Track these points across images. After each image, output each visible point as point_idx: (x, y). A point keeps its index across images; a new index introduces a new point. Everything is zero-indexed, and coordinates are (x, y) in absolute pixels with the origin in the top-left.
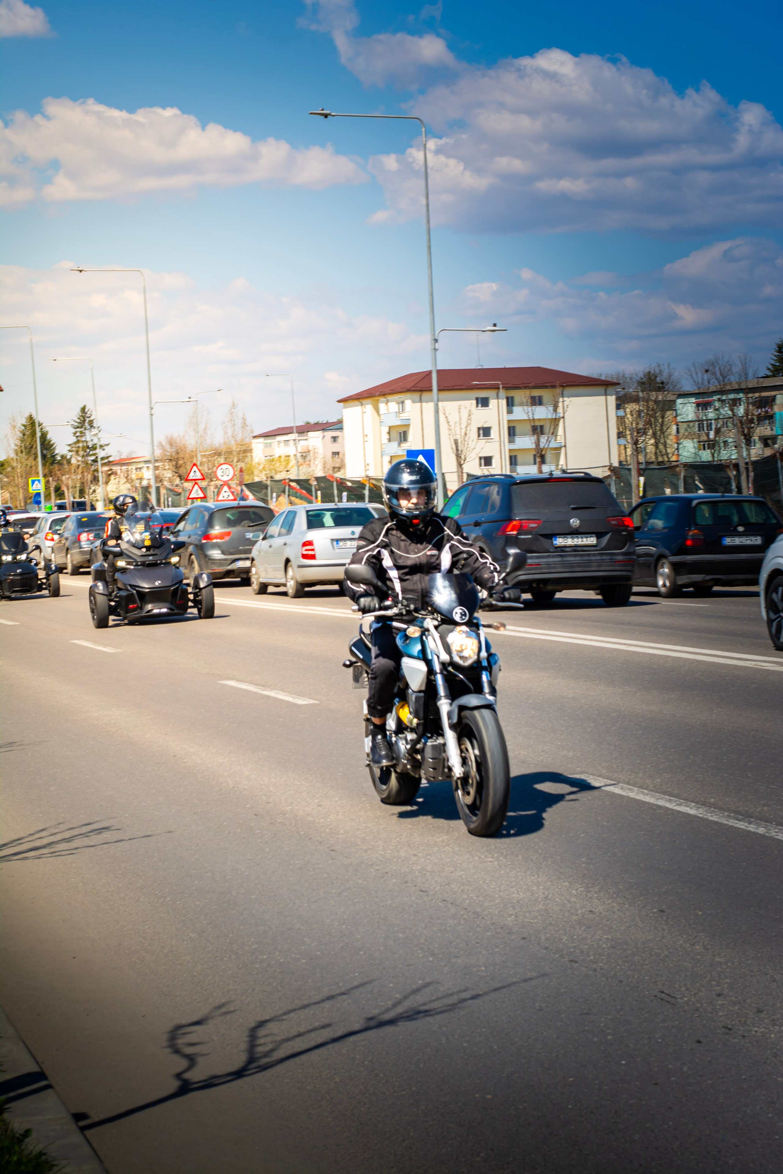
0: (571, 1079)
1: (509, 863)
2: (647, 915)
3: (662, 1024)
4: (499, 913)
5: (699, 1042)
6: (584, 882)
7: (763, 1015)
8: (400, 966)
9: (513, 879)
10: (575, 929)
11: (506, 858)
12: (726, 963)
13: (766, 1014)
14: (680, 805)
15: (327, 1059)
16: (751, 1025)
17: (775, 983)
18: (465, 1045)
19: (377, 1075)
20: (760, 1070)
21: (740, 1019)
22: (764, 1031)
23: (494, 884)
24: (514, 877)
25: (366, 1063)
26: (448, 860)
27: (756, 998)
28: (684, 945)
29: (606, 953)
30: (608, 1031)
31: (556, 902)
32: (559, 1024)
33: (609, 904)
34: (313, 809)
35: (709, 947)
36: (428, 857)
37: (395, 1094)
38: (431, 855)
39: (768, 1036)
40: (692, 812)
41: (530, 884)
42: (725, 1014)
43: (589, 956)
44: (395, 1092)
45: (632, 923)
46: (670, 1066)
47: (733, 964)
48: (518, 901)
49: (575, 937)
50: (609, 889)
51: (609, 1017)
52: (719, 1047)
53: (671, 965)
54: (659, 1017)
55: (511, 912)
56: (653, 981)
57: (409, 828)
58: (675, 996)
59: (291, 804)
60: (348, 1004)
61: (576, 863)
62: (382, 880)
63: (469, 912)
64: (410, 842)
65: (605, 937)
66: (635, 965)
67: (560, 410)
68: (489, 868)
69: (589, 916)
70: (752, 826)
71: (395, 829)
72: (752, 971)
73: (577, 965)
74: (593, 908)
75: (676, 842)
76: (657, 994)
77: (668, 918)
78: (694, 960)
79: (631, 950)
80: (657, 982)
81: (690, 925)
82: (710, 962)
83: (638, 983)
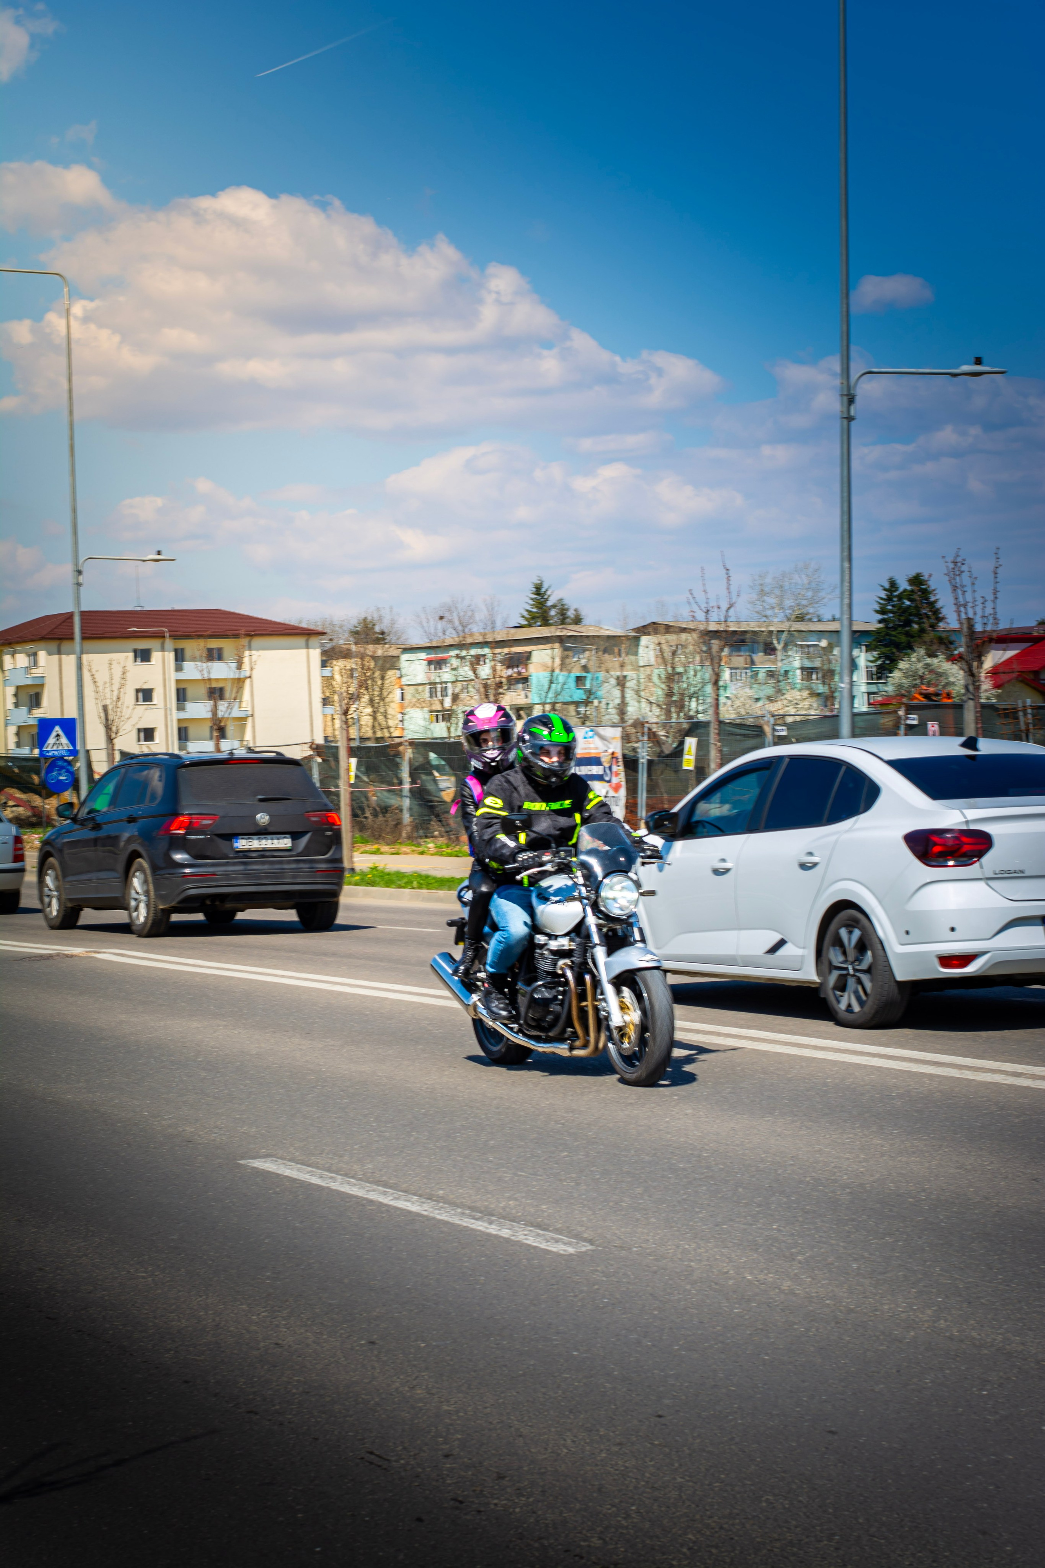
1: (168, 1279)
2: (352, 1349)
3: (370, 1497)
4: (154, 1347)
5: (419, 1520)
6: (269, 1304)
7: (505, 1482)
10: (257, 1368)
11: (163, 1273)
12: (457, 1412)
13: (510, 1480)
14: (400, 1198)
16: (489, 1496)
17: (521, 1439)
18: (105, 1528)
20: (501, 1557)
21: (474, 1488)
22: (506, 1504)
23: (147, 1307)
24: (175, 1299)
26: (86, 1275)
27: (496, 1460)
28: (401, 1389)
29: (296, 1401)
30: (298, 1507)
31: (229, 1332)
32: (232, 1498)
33: (302, 1333)
35: (434, 1391)
36: (59, 1272)
38: (61, 1270)
39: (511, 1510)
40: (414, 1208)
42: (454, 1481)
43: (274, 1406)
45: (332, 1360)
46: (381, 1554)
47: (466, 1414)
48: (178, 1331)
49: (256, 1379)
50: (302, 1313)
51: (301, 1488)
52: (447, 1526)
53: (384, 1416)
54: (367, 1486)
55: (169, 1346)
56: (359, 1437)
58: (389, 1458)
61: (258, 1278)
63: (112, 1346)
64: (33, 1251)
65: (296, 1379)
66: (336, 1417)
67: (246, 667)
69: (275, 1351)
70: (493, 1226)
72: (491, 1423)
73: (258, 1417)
74: (280, 1339)
75: (390, 1249)
76: (362, 1456)
77: (379, 1352)
78: (414, 1408)
79: (329, 1396)
80: (364, 1439)
81: (409, 1361)
82: (434, 1411)
83: (339, 1441)
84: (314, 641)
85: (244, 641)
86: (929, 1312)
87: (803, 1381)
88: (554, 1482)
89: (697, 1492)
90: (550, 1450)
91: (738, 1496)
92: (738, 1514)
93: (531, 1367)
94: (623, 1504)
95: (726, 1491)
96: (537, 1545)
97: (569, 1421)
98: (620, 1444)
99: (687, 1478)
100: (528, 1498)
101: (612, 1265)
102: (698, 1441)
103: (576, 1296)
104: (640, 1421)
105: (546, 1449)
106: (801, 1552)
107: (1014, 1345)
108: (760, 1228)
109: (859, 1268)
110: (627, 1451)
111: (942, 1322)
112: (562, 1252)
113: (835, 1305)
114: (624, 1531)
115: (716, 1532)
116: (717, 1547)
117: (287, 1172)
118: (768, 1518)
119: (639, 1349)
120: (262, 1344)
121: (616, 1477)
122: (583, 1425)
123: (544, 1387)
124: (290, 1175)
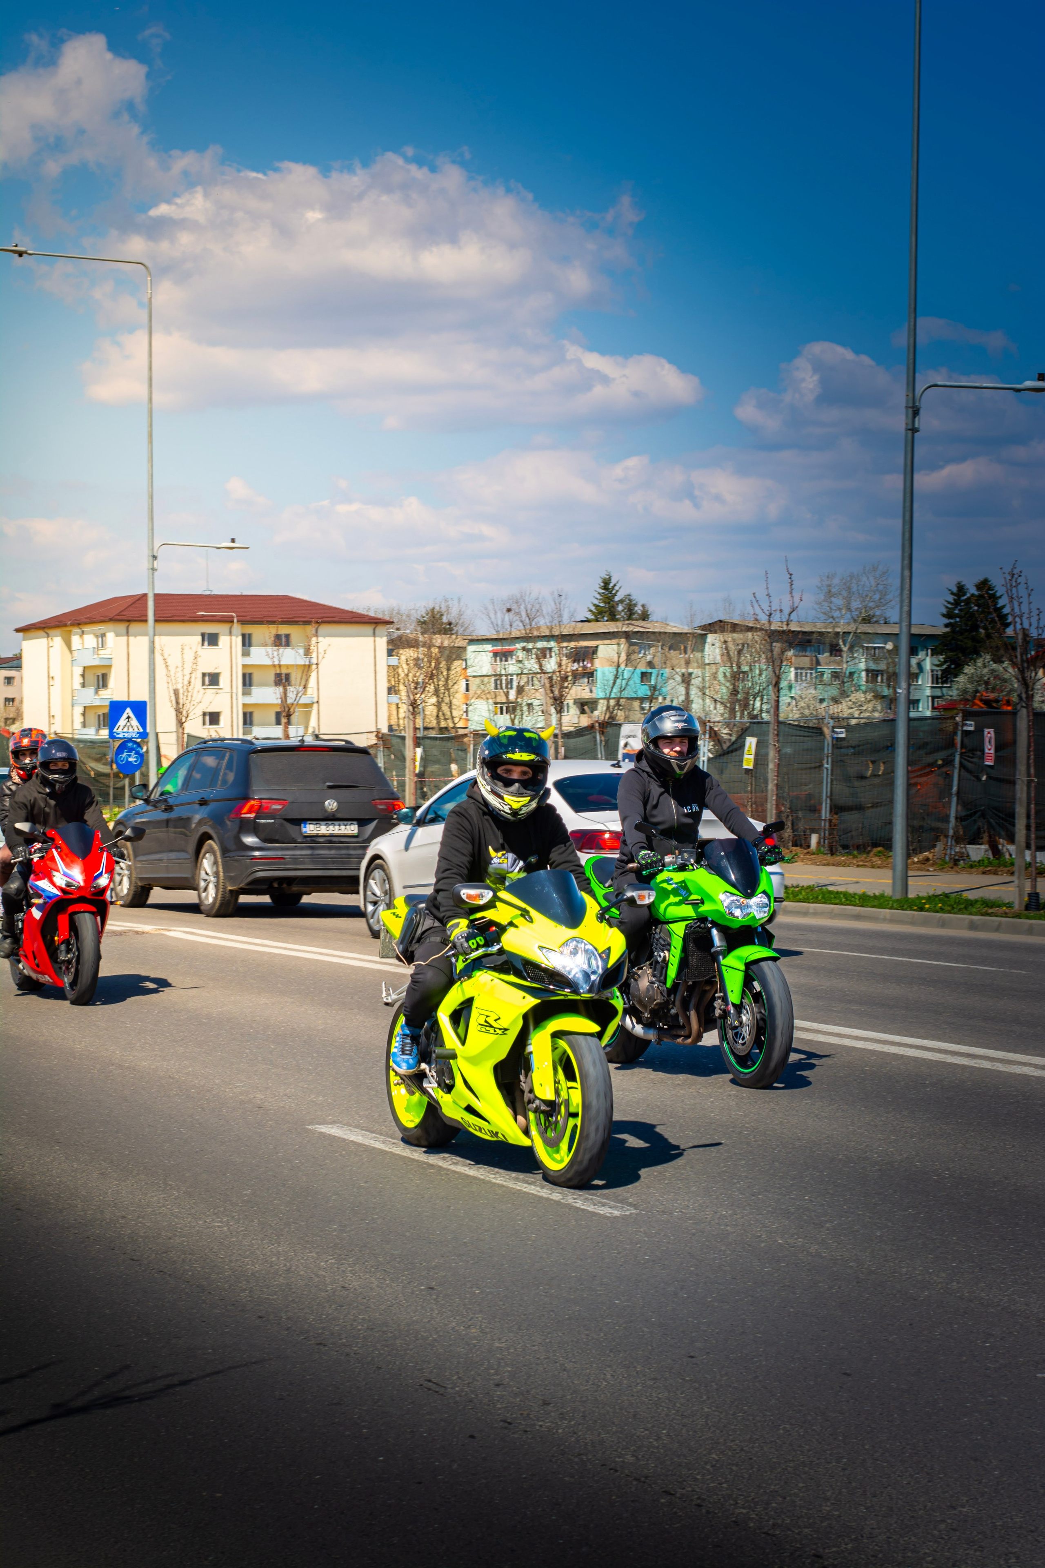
0: (318, 1477)
1: (242, 1229)
2: (412, 1293)
3: (428, 1417)
4: (230, 1287)
5: (472, 1437)
6: (336, 1253)
7: (549, 1408)
8: (108, 1346)
9: (248, 1248)
10: (325, 1307)
11: (238, 1223)
12: (508, 1349)
13: (554, 1406)
16: (534, 1418)
17: (565, 1372)
18: (189, 1437)
20: (544, 1469)
21: (521, 1412)
22: (550, 1426)
23: (223, 1253)
24: (249, 1246)
26: (166, 1224)
27: (542, 1389)
28: (457, 1328)
29: (361, 1335)
30: (363, 1424)
31: (300, 1275)
32: (304, 1415)
33: (366, 1279)
35: (487, 1330)
36: (141, 1220)
38: (143, 1218)
39: (554, 1431)
42: (504, 1406)
43: (341, 1339)
45: (394, 1302)
46: (437, 1464)
47: (516, 1350)
48: (253, 1274)
49: (324, 1317)
50: (367, 1261)
51: (365, 1408)
52: (496, 1443)
53: (441, 1350)
54: (425, 1408)
55: (244, 1287)
56: (418, 1368)
58: (445, 1385)
60: (45, 1389)
61: (326, 1230)
62: (83, 1246)
63: (192, 1285)
64: (116, 1201)
65: (361, 1317)
66: (397, 1350)
67: (313, 653)
68: (217, 1234)
69: (342, 1293)
70: (545, 1190)
72: (538, 1359)
73: (327, 1348)
74: (346, 1283)
75: (449, 1207)
76: (421, 1383)
77: (438, 1296)
78: (469, 1345)
79: (391, 1333)
80: (423, 1369)
81: (465, 1305)
82: (486, 1348)
83: (400, 1371)
84: (381, 629)
85: (310, 629)
86: (944, 1275)
87: (824, 1331)
88: (594, 1409)
89: (722, 1420)
90: (591, 1383)
91: (759, 1424)
92: (757, 1439)
93: (576, 1313)
94: (655, 1428)
95: (748, 1420)
96: (576, 1460)
97: (609, 1359)
98: (655, 1379)
99: (714, 1409)
100: (570, 1421)
101: (654, 1227)
102: (725, 1378)
103: (619, 1253)
104: (674, 1360)
105: (587, 1381)
106: (811, 1471)
107: (1018, 1305)
108: (793, 1199)
109: (881, 1236)
110: (661, 1385)
111: (955, 1284)
112: (608, 1214)
113: (857, 1267)
114: (655, 1451)
115: (737, 1453)
116: (737, 1465)
117: (353, 1138)
118: (784, 1443)
119: (675, 1300)
120: (330, 1287)
121: (650, 1406)
122: (621, 1362)
123: (587, 1330)
124: (355, 1140)
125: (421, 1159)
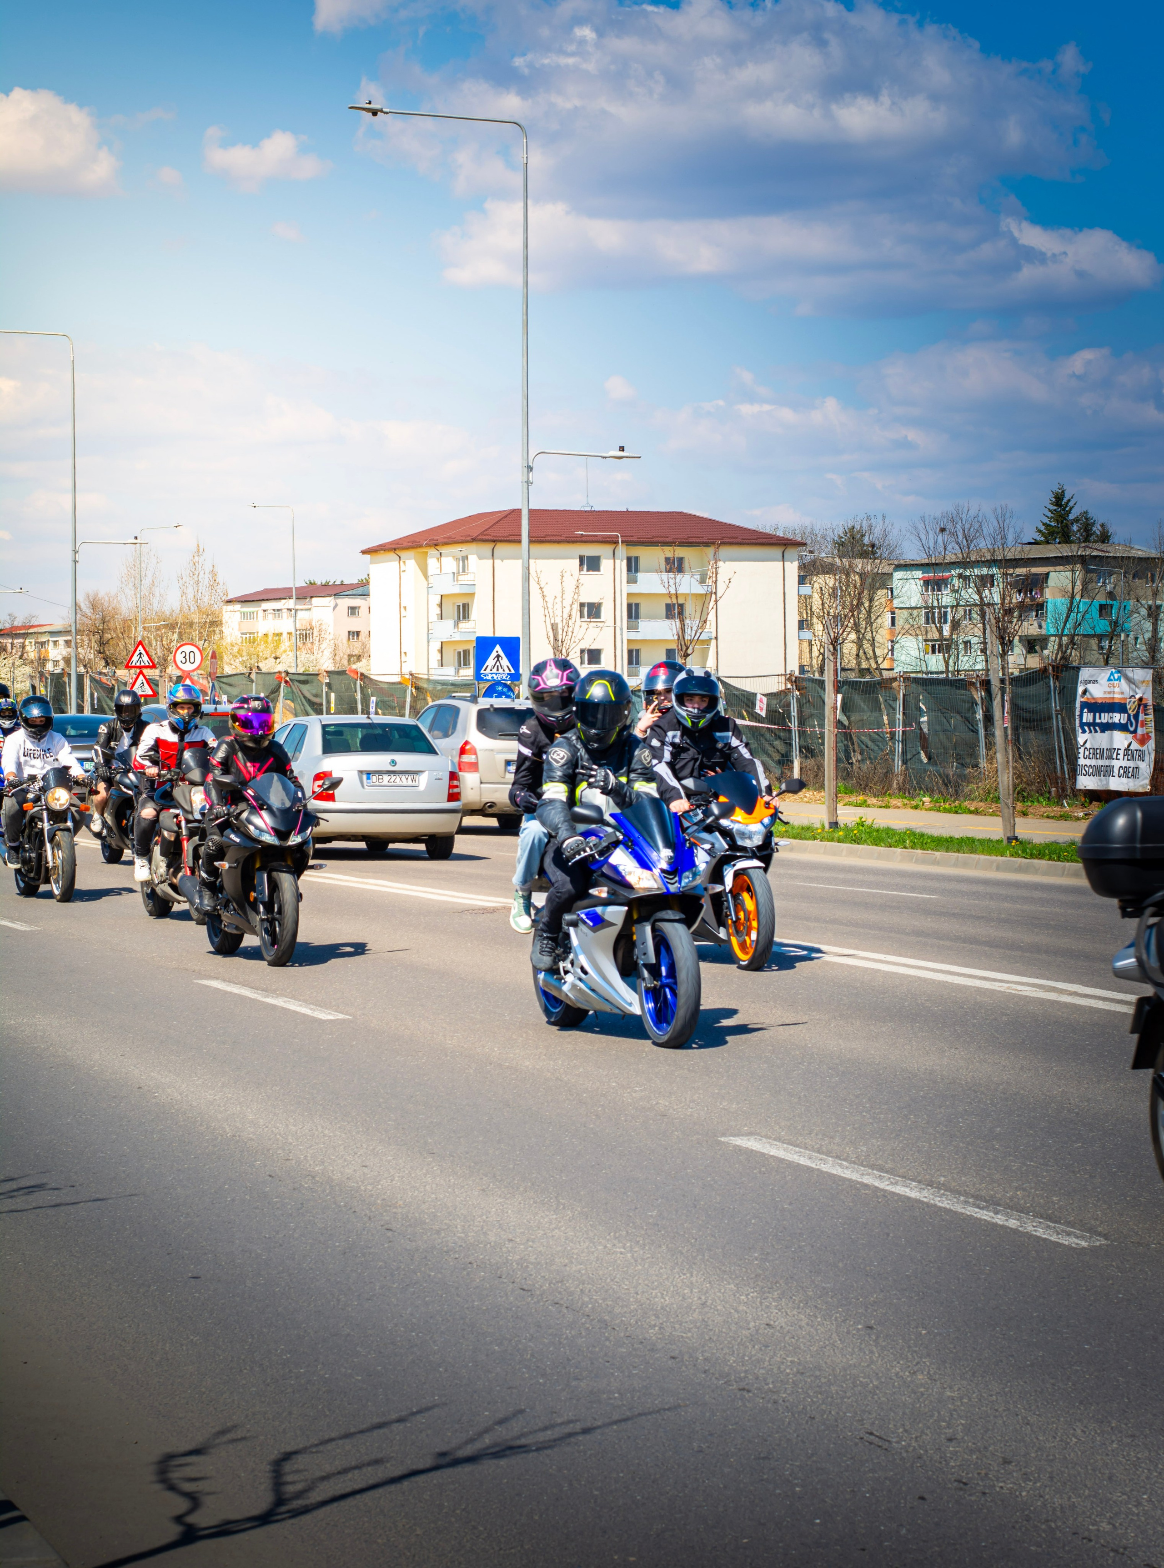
0: (745, 1541)
1: (649, 1255)
2: (848, 1332)
3: (871, 1475)
4: (637, 1322)
5: (922, 1498)
6: (757, 1285)
7: (1010, 1467)
8: (498, 1388)
9: (655, 1278)
10: (747, 1347)
11: (643, 1249)
12: (961, 1398)
13: (1016, 1465)
14: (896, 1183)
15: (403, 1505)
16: (993, 1479)
17: (1027, 1427)
18: (596, 1493)
19: (475, 1528)
20: (1006, 1536)
21: (978, 1471)
22: (1011, 1488)
23: (627, 1283)
24: (656, 1275)
25: (458, 1512)
26: (559, 1248)
27: (1001, 1445)
28: (901, 1374)
29: (790, 1380)
30: (795, 1481)
31: (717, 1310)
32: (726, 1470)
33: (793, 1316)
34: (355, 1170)
35: (936, 1377)
36: (530, 1243)
37: (502, 1552)
38: (533, 1242)
39: (1017, 1493)
40: (914, 1194)
41: (680, 1285)
42: (958, 1464)
43: (767, 1384)
44: (501, 1549)
45: (827, 1343)
46: (882, 1528)
47: (970, 1400)
48: (662, 1308)
49: (747, 1358)
50: (793, 1295)
51: (797, 1464)
52: (950, 1505)
53: (883, 1399)
54: (866, 1465)
55: (653, 1323)
56: (856, 1418)
57: (500, 1203)
58: (889, 1439)
59: (323, 1162)
60: (427, 1435)
61: (745, 1259)
62: (465, 1273)
63: (592, 1320)
65: (789, 1359)
66: (832, 1397)
67: (710, 580)
68: (619, 1262)
69: (765, 1331)
70: (999, 1216)
71: (479, 1204)
72: (997, 1410)
73: (751, 1395)
74: (770, 1320)
75: (888, 1235)
76: (862, 1436)
77: (877, 1337)
78: (915, 1393)
79: (825, 1378)
80: (863, 1420)
81: (909, 1347)
82: (937, 1396)
83: (836, 1421)
84: (791, 552)
85: (710, 551)
88: (1062, 1469)
90: (1058, 1439)
93: (1040, 1358)
94: (1134, 1493)
96: (1043, 1527)
98: (1132, 1436)
100: (1035, 1483)
101: (1128, 1261)
103: (1088, 1290)
104: (1155, 1415)
105: (1055, 1438)
112: (1073, 1245)
114: (1135, 1518)
117: (773, 1152)
120: (752, 1324)
121: (1127, 1467)
122: (1093, 1416)
123: (1052, 1378)
124: (776, 1155)
125: (854, 1178)
